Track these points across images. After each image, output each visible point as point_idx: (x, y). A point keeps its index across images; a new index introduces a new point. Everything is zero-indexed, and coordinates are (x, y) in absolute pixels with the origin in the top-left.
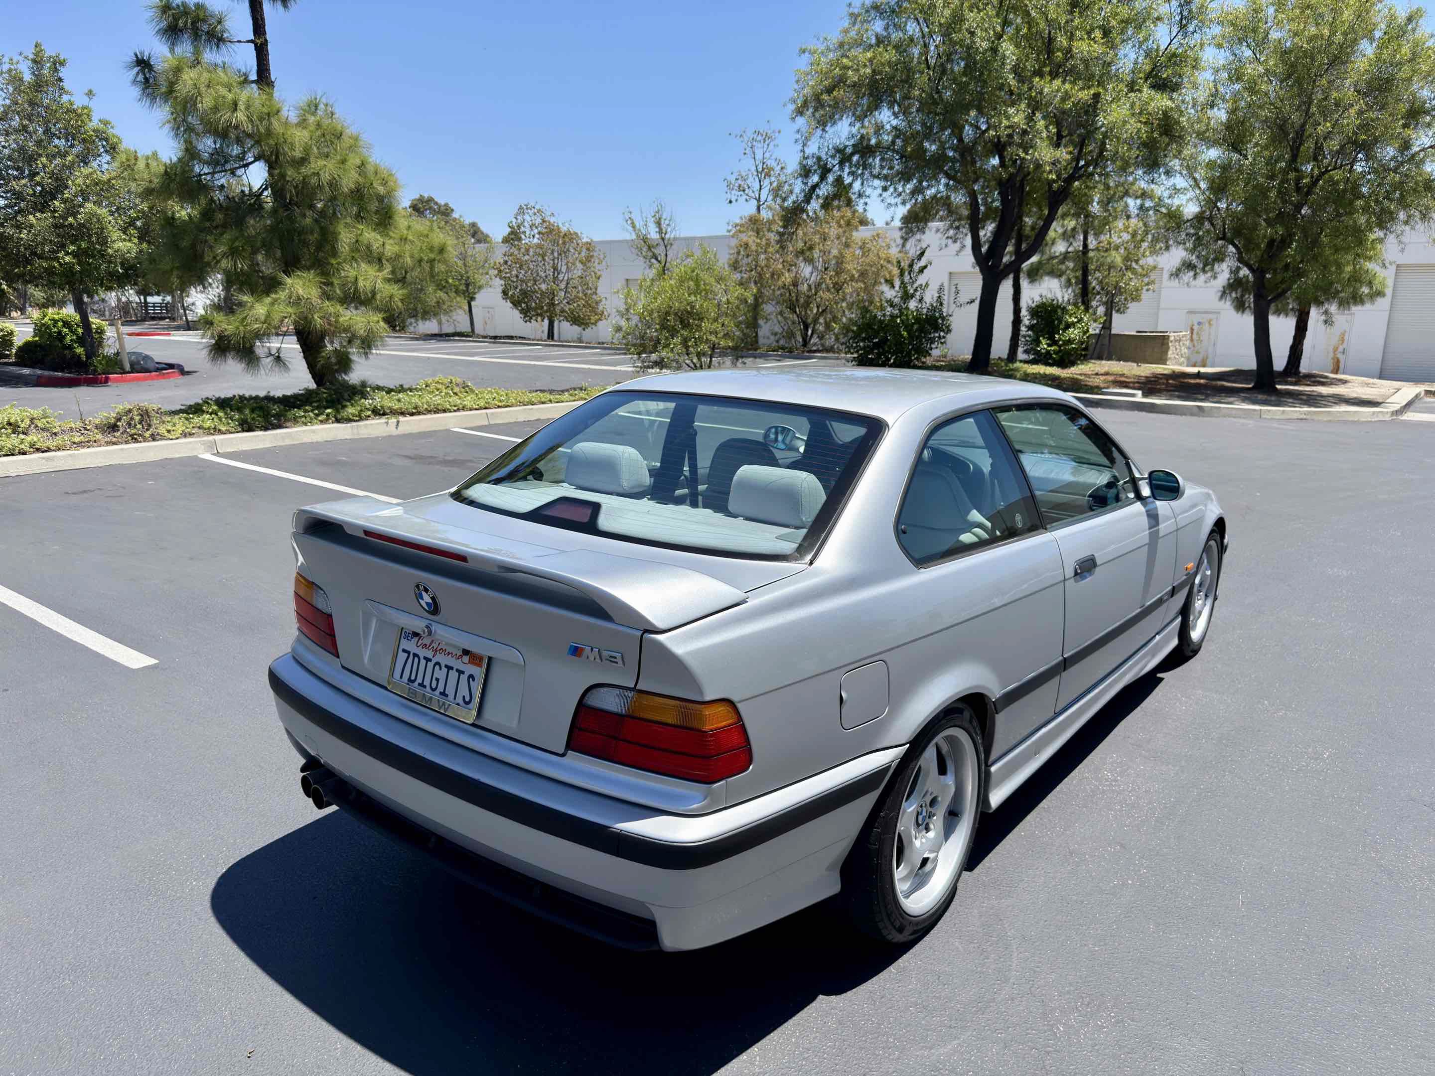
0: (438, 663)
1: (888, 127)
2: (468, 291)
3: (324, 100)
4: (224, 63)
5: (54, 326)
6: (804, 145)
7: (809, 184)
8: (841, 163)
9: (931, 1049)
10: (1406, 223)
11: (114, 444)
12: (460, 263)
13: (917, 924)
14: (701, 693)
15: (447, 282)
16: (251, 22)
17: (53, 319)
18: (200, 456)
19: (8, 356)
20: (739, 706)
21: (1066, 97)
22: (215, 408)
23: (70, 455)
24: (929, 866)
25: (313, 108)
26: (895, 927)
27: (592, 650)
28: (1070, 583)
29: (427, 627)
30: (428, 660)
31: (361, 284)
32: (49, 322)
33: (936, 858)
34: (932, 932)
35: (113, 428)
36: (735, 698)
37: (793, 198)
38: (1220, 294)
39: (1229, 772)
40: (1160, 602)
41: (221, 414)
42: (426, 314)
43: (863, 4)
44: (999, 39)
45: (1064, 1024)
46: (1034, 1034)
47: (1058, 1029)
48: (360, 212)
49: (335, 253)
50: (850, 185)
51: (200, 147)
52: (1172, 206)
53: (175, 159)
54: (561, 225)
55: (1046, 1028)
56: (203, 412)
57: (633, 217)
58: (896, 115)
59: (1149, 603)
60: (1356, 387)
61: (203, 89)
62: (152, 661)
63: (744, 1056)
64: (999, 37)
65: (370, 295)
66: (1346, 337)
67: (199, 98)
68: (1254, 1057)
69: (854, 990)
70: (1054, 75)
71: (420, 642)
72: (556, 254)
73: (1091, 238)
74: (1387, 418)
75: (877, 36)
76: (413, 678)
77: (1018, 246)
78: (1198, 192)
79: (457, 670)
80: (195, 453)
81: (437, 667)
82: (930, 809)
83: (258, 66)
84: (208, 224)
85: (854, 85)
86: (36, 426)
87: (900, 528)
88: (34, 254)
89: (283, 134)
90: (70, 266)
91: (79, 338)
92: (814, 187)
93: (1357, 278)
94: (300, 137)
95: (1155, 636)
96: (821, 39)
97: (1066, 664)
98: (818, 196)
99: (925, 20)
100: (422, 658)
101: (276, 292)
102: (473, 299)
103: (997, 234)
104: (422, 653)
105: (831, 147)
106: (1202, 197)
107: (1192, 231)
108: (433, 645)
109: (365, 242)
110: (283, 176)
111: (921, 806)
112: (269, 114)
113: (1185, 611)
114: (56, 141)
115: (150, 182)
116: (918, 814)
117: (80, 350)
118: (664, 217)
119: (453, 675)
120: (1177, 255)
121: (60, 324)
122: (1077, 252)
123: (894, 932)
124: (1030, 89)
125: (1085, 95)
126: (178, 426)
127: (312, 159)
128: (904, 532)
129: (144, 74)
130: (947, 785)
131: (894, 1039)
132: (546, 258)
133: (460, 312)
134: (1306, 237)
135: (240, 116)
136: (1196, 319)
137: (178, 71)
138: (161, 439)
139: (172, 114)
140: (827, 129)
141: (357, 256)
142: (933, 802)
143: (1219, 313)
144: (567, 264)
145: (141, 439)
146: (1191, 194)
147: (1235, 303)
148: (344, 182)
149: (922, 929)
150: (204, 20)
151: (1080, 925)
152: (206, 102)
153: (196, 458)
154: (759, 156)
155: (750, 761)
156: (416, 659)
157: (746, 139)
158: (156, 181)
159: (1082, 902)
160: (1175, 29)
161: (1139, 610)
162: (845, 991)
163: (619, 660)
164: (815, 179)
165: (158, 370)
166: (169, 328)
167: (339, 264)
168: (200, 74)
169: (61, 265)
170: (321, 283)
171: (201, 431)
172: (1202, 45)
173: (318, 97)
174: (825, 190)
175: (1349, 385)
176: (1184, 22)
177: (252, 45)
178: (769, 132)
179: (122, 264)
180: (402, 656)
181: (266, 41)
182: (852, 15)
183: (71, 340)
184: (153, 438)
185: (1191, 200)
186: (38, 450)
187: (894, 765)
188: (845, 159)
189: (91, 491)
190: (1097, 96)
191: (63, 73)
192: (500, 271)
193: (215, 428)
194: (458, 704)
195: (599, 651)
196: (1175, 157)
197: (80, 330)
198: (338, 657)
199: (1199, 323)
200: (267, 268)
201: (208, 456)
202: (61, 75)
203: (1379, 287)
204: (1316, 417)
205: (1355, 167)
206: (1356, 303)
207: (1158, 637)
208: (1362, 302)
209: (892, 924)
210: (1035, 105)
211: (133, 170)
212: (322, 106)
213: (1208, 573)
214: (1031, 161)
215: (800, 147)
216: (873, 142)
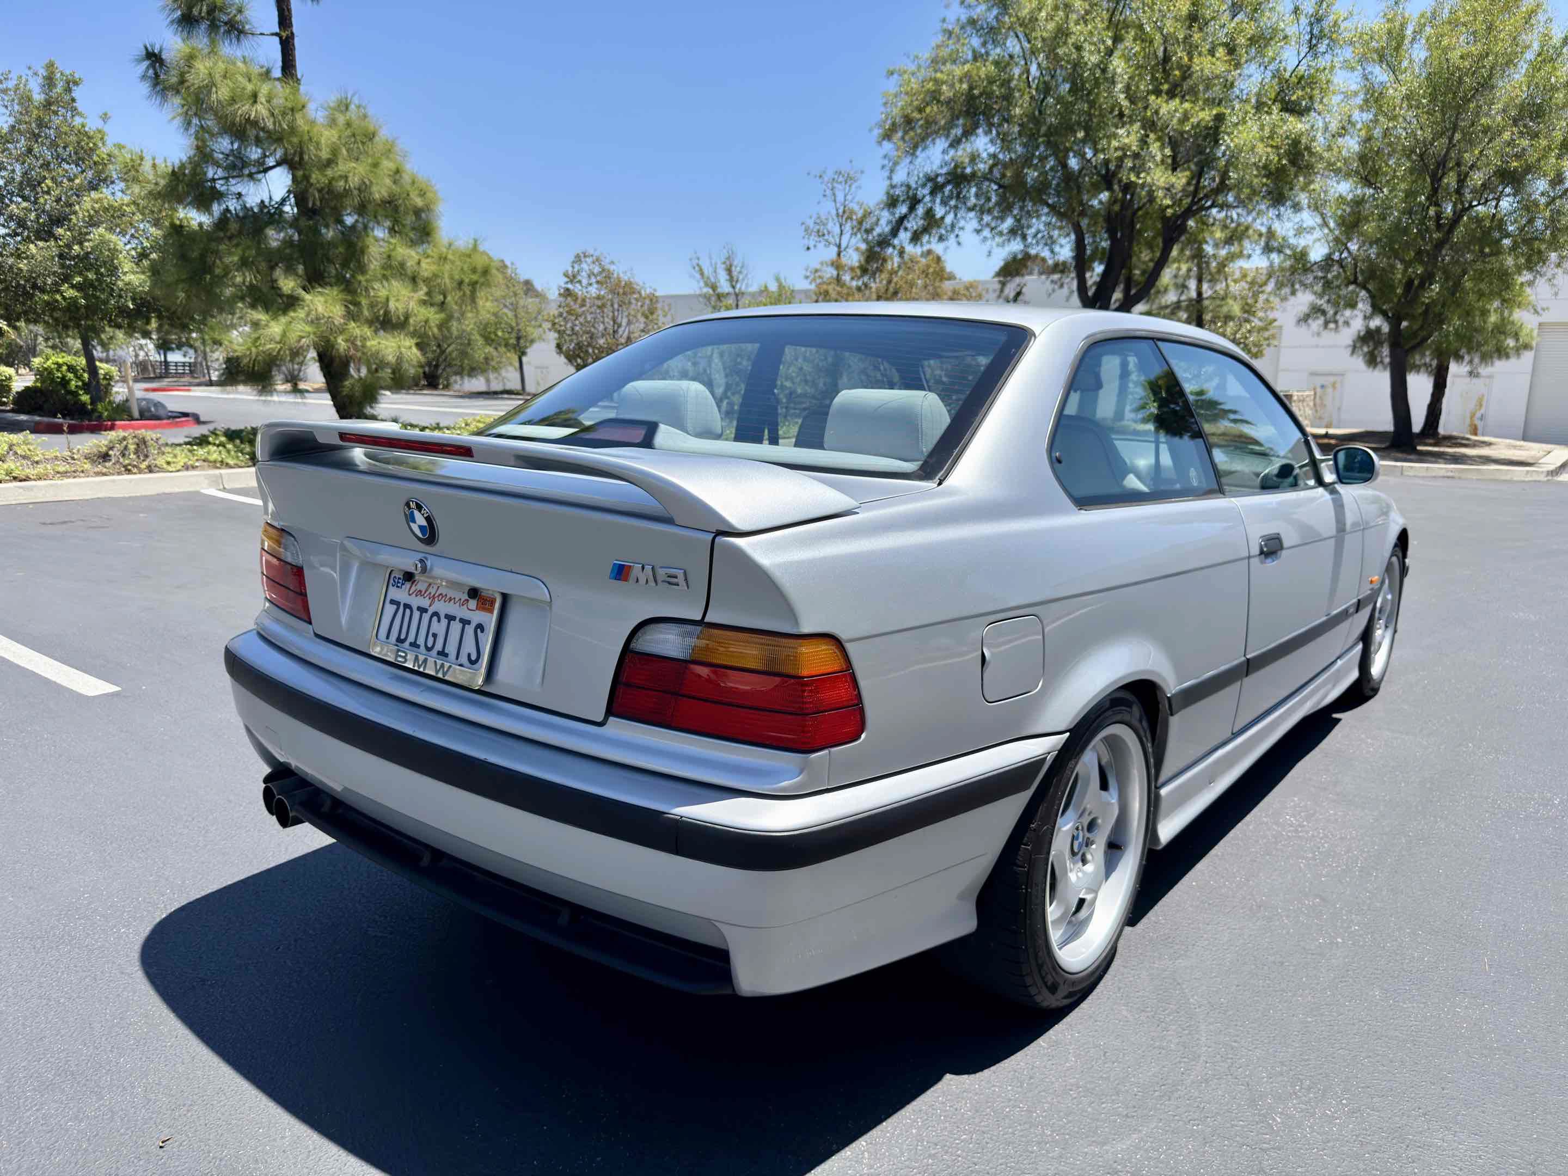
0: (436, 614)
1: (984, 155)
2: (519, 346)
3: (356, 100)
4: (244, 57)
5: (58, 370)
6: (892, 171)
7: (897, 216)
8: (933, 193)
9: (1104, 1144)
10: (1559, 265)
11: (104, 474)
12: (510, 314)
13: (1073, 983)
14: (796, 621)
15: (496, 335)
16: (276, 13)
17: (57, 363)
18: (202, 491)
19: (4, 404)
20: (850, 647)
21: (1185, 117)
22: (223, 439)
23: (52, 485)
24: (1083, 913)
25: (343, 108)
26: (1045, 983)
27: (643, 568)
28: (1255, 562)
29: (421, 561)
30: (422, 610)
31: (392, 305)
32: (53, 366)
33: (1095, 899)
34: (1090, 997)
35: (105, 457)
36: (843, 635)
37: (878, 230)
38: (1350, 349)
39: (1441, 818)
40: (1345, 615)
41: (230, 446)
42: (473, 371)
43: (958, 20)
44: (1110, 56)
45: (1281, 1113)
46: (1243, 1127)
47: (1274, 1120)
48: (393, 226)
49: (362, 269)
50: (943, 218)
51: (216, 147)
52: (1297, 247)
53: (185, 159)
54: (621, 275)
55: (1257, 1118)
56: (209, 443)
57: (700, 263)
58: (992, 142)
59: (1335, 612)
60: (1503, 448)
61: (218, 78)
62: (112, 688)
63: (847, 1152)
64: (1110, 52)
65: (402, 318)
66: (1484, 404)
67: (214, 89)
68: (1548, 1158)
69: (993, 1068)
70: (1171, 95)
71: (413, 588)
72: (616, 306)
73: (1205, 286)
74: (1543, 478)
75: (974, 51)
76: (403, 637)
77: (1127, 291)
78: (1326, 231)
79: (462, 620)
80: (197, 489)
81: (435, 619)
82: (1088, 835)
83: (283, 61)
84: (221, 234)
85: (948, 102)
86: (16, 453)
87: (1053, 455)
88: (35, 286)
89: (308, 132)
90: (74, 301)
91: (84, 384)
92: (902, 219)
93: (1502, 329)
94: (327, 137)
95: (1336, 661)
96: (912, 58)
97: (1250, 667)
98: (906, 229)
99: (1026, 35)
100: (415, 609)
101: (295, 311)
102: (524, 353)
103: (1105, 275)
104: (416, 602)
105: (921, 175)
106: (1331, 238)
107: (1320, 274)
108: (431, 590)
109: (399, 259)
110: (306, 178)
111: (1077, 829)
112: (292, 110)
113: (1366, 637)
114: (66, 166)
115: (156, 184)
116: (1074, 838)
117: (85, 398)
118: (735, 263)
119: (456, 627)
120: (1304, 299)
121: (65, 368)
122: (1190, 300)
123: (1045, 992)
124: (1146, 108)
125: (1205, 116)
126: (179, 458)
127: (340, 161)
128: (1059, 461)
129: (154, 69)
130: (1109, 804)
131: (1053, 1132)
132: (606, 310)
133: (510, 369)
134: (1447, 279)
135: (261, 110)
136: (1320, 381)
137: (190, 58)
138: (158, 472)
139: (183, 106)
140: (918, 153)
141: (388, 273)
142: (1091, 826)
143: (1343, 375)
144: (628, 316)
145: (135, 470)
146: (1318, 234)
147: (1367, 357)
148: (374, 189)
149: (1080, 991)
150: (221, 9)
151: (1283, 990)
152: (222, 93)
153: (198, 493)
154: (840, 197)
155: (861, 727)
156: (408, 611)
157: (826, 179)
158: (162, 182)
159: (1282, 963)
160: (1304, 49)
161: (1325, 618)
162: (982, 1069)
163: (681, 579)
164: (903, 209)
165: (169, 418)
166: (191, 384)
167: (367, 281)
168: (215, 64)
169: (64, 298)
170: (346, 301)
171: (206, 464)
172: (1332, 67)
173: (349, 96)
174: (914, 224)
175: (1493, 447)
176: (1314, 42)
177: (277, 39)
178: (851, 173)
179: (133, 299)
180: (390, 609)
181: (292, 33)
182: (945, 31)
183: (77, 386)
184: (150, 469)
185: (1319, 240)
186: (15, 478)
187: (1050, 758)
188: (937, 189)
189: (71, 522)
190: (1220, 118)
191: (77, 93)
192: (554, 324)
193: (222, 462)
194: (461, 665)
195: (653, 568)
196: (1303, 189)
197: (86, 375)
198: (310, 623)
199: (1323, 387)
200: (288, 284)
201: (213, 492)
202: (73, 95)
203: (1527, 340)
204: (1464, 476)
205: (1501, 203)
206: (1500, 358)
207: (1339, 662)
208: (1507, 356)
209: (1043, 978)
210: (1150, 125)
211: (138, 171)
212: (352, 107)
213: (1389, 597)
214: (1143, 185)
215: (887, 174)
216: (968, 170)
